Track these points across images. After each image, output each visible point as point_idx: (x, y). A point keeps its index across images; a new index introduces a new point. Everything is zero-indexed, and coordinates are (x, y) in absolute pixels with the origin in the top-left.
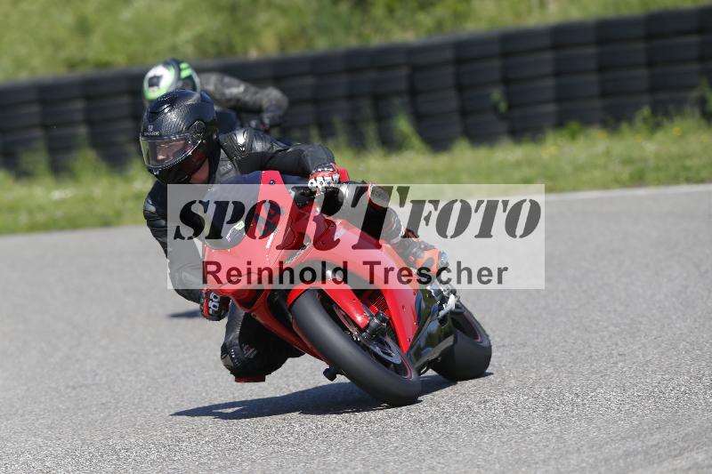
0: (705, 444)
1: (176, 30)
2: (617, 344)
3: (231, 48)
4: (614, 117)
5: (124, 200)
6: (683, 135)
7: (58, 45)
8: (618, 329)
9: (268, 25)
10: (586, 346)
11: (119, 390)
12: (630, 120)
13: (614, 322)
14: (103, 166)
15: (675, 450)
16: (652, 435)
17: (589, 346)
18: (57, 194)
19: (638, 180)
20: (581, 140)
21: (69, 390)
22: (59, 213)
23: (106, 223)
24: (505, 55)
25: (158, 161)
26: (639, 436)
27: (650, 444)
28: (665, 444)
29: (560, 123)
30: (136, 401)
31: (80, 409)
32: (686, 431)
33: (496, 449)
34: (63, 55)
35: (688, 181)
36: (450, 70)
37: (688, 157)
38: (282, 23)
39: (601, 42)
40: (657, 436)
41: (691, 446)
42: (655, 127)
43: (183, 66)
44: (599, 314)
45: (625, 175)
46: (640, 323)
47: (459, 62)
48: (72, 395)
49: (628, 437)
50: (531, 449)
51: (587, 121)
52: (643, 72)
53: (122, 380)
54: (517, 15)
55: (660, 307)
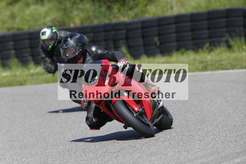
0: (228, 160)
1: (45, 17)
2: (198, 126)
3: (64, 23)
4: (196, 47)
5: (27, 76)
6: (220, 53)
7: (4, 22)
8: (198, 120)
9: (77, 15)
10: (187, 126)
11: (26, 142)
12: (202, 48)
13: (197, 118)
14: (20, 64)
15: (218, 162)
16: (210, 157)
17: (188, 126)
18: (4, 74)
19: (205, 69)
20: (185, 55)
21: (8, 142)
22: (5, 81)
23: (21, 84)
24: (159, 26)
25: (66, 56)
26: (205, 157)
27: (209, 160)
28: (214, 160)
29: (178, 49)
30: (32, 146)
31: (12, 149)
32: (222, 156)
33: (156, 162)
34: (6, 26)
35: (222, 69)
36: (140, 31)
37: (222, 61)
38: (82, 15)
39: (192, 21)
40: (212, 157)
41: (224, 161)
42: (211, 50)
43: (53, 28)
44: (192, 115)
45: (200, 67)
46: (206, 118)
47: (143, 28)
48: (10, 144)
49: (202, 158)
50: (168, 162)
51: (187, 48)
52: (207, 31)
53: (27, 138)
54: (163, 12)
55: (213, 113)
